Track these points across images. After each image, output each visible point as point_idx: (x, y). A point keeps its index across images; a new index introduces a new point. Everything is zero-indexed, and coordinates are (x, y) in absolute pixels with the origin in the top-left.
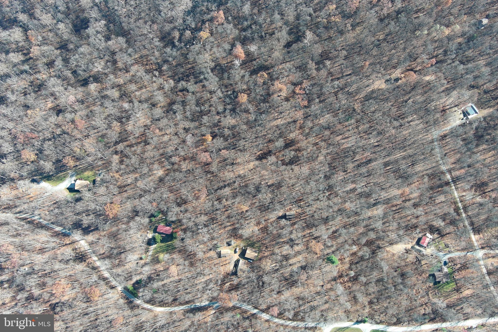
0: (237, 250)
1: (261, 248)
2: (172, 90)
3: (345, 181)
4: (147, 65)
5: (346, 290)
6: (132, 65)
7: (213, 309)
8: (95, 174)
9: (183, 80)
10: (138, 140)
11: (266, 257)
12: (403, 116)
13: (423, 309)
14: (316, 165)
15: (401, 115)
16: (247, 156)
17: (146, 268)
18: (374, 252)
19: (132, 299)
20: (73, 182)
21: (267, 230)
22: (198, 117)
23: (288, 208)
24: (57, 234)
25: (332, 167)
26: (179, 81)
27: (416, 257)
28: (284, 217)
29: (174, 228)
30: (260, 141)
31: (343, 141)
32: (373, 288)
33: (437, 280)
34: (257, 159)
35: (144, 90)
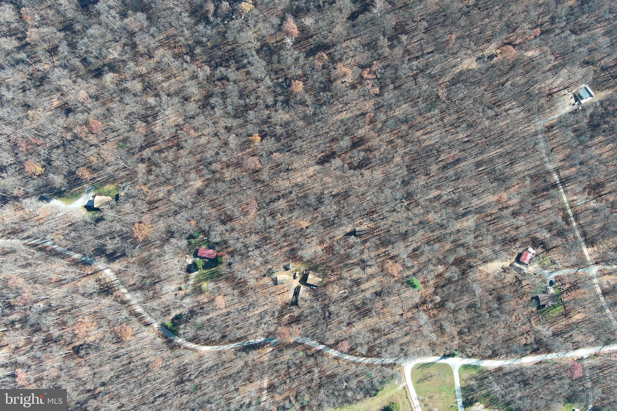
0: (297, 275)
1: (326, 271)
2: (209, 79)
3: (427, 187)
4: (175, 48)
5: (431, 318)
6: (157, 48)
7: (270, 346)
8: (118, 188)
9: (221, 65)
10: (169, 143)
11: (333, 282)
12: (500, 103)
13: (524, 339)
14: (391, 168)
15: (497, 102)
16: (305, 159)
17: (187, 300)
18: (464, 273)
19: (171, 338)
20: (91, 199)
21: (333, 250)
22: (242, 113)
23: (358, 222)
24: (76, 263)
25: (411, 170)
26: (216, 67)
27: (516, 277)
28: (353, 233)
29: (218, 252)
30: (320, 140)
31: (424, 137)
32: (463, 316)
33: (541, 304)
34: (318, 163)
35: (173, 80)
